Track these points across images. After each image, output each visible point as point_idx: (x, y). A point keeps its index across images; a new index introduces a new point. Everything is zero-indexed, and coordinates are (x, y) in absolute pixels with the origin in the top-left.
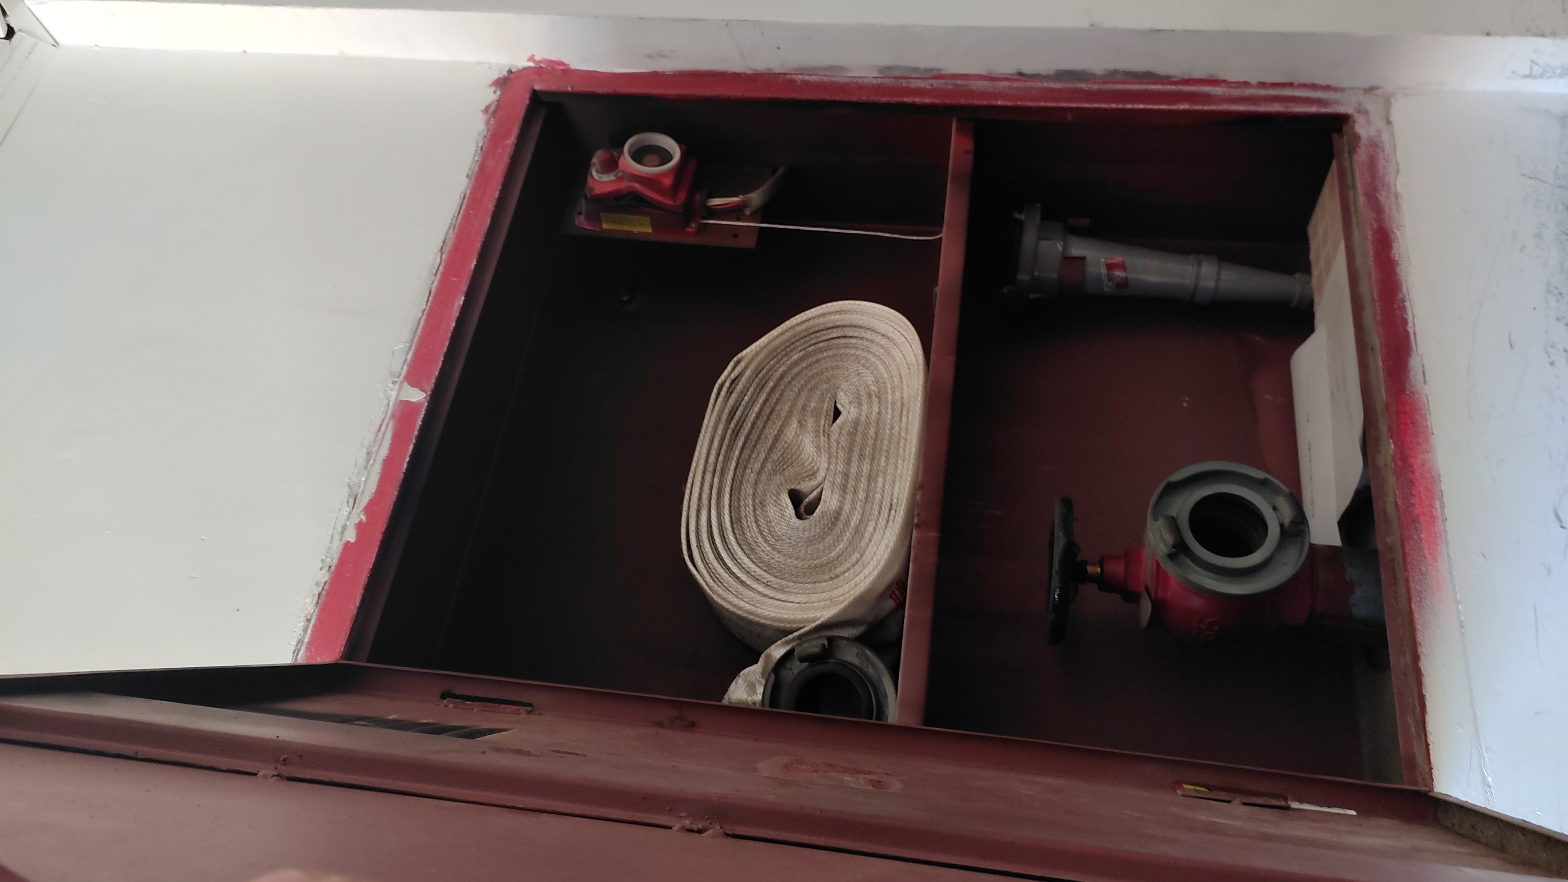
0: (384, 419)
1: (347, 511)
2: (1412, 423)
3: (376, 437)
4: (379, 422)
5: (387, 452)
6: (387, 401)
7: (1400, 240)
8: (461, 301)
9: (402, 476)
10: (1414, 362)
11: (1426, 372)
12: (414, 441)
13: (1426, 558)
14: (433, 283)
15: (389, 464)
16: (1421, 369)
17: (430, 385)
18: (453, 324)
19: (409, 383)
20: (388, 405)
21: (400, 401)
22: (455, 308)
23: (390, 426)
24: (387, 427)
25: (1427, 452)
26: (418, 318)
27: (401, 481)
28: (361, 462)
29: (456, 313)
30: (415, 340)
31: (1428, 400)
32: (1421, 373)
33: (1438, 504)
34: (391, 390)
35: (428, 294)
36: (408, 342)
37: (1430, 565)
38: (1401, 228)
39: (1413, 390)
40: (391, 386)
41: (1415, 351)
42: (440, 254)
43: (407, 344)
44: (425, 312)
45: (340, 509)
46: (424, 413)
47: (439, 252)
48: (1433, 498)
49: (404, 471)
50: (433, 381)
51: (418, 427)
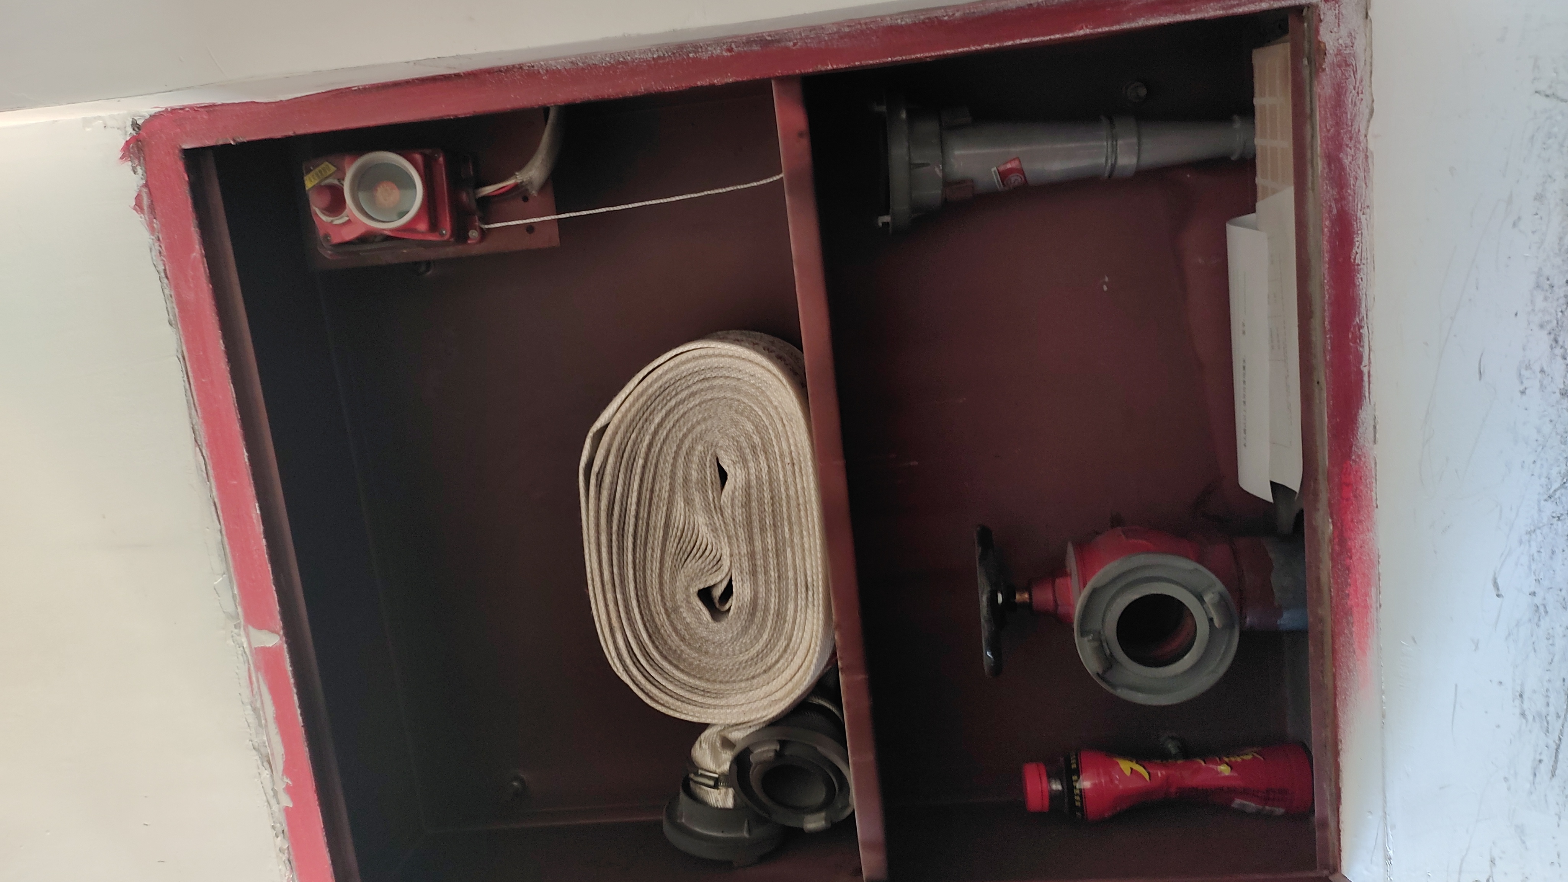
0: (249, 670)
1: (267, 774)
2: (1355, 496)
3: (252, 691)
4: (246, 674)
5: (273, 708)
6: (242, 648)
7: (1365, 232)
8: (255, 511)
9: (303, 730)
10: (1365, 415)
11: (1378, 427)
12: (295, 690)
13: (1355, 653)
14: (211, 491)
15: (281, 719)
16: (1372, 423)
17: (278, 624)
18: (264, 542)
19: (254, 626)
20: (245, 652)
21: (255, 648)
22: (255, 521)
23: (261, 680)
24: (258, 681)
25: (1368, 530)
26: (220, 540)
27: (304, 736)
28: (252, 720)
29: (260, 528)
30: (232, 570)
31: (1376, 463)
32: (1371, 429)
33: (1373, 591)
34: (238, 636)
35: (213, 509)
36: (224, 574)
37: (1358, 660)
38: (1368, 211)
39: (1360, 453)
40: (236, 631)
41: (1368, 399)
42: (198, 449)
43: (224, 576)
44: (224, 532)
45: (259, 774)
46: (288, 657)
47: (196, 446)
48: (1369, 585)
49: (302, 724)
50: (279, 617)
51: (290, 674)
